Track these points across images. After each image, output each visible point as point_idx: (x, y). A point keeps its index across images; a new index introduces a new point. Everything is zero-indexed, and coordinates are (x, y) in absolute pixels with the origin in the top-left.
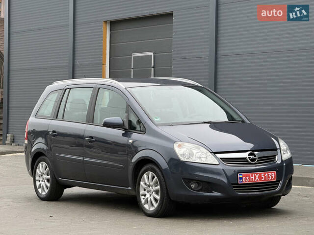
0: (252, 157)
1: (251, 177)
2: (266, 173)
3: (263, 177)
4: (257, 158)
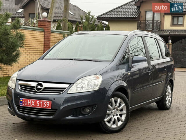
0: (39, 87)
1: (29, 103)
2: (42, 101)
3: (38, 104)
4: (43, 88)
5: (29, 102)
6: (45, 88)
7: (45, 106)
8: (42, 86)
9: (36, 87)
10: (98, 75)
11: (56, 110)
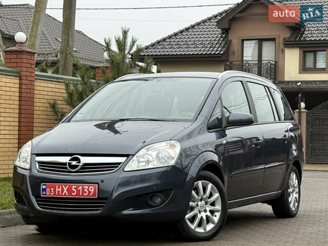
0: (74, 163)
1: (57, 190)
2: (80, 186)
3: (74, 191)
4: (81, 164)
5: (59, 188)
6: (86, 164)
7: (86, 193)
8: (79, 162)
9: (69, 164)
10: (173, 142)
11: (106, 199)
